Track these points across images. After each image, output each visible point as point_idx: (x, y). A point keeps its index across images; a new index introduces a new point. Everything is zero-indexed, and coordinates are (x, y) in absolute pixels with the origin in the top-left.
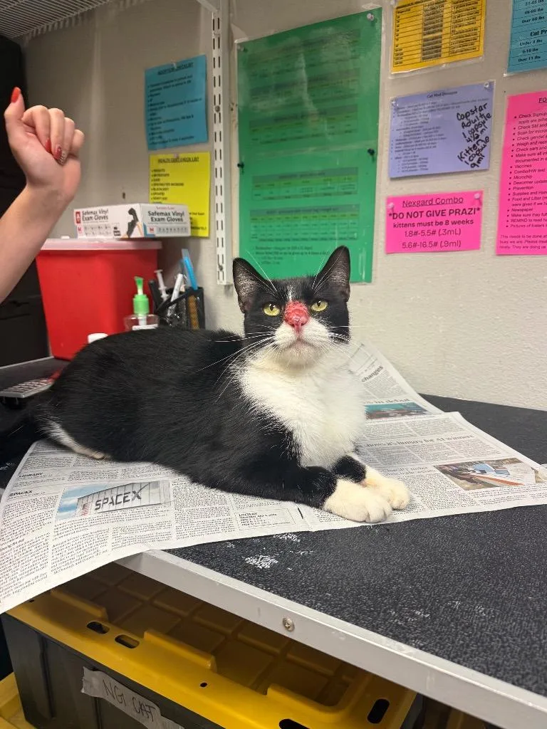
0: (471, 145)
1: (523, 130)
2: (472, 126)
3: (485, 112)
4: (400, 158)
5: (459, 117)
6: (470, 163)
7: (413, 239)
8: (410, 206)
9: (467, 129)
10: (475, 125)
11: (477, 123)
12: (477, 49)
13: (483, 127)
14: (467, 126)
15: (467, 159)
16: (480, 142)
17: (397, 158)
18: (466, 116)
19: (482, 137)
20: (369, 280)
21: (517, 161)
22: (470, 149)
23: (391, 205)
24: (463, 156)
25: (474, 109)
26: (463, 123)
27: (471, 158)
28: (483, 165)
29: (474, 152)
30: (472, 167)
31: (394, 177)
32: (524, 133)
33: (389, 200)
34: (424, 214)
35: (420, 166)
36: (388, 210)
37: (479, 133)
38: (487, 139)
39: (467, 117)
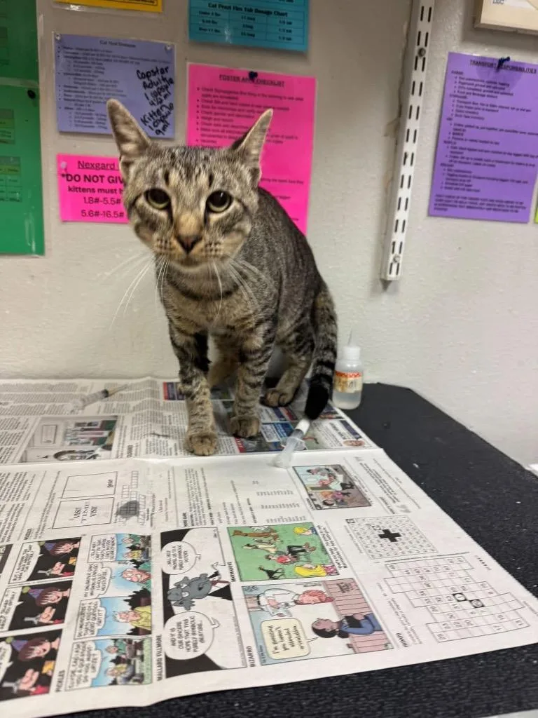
0: (155, 109)
1: (205, 104)
2: (155, 88)
3: (167, 76)
4: (71, 109)
5: (140, 75)
6: (155, 129)
7: (94, 207)
8: (87, 168)
9: (148, 91)
10: (158, 88)
11: (159, 86)
12: (155, 3)
13: (166, 92)
14: (149, 87)
15: (151, 123)
16: (164, 108)
17: (67, 108)
18: (147, 75)
19: (166, 102)
20: (41, 251)
21: (203, 135)
22: (154, 114)
23: (63, 165)
24: (147, 120)
25: (155, 70)
26: (144, 83)
27: (156, 124)
28: (168, 134)
29: (159, 117)
30: (157, 134)
31: (64, 130)
32: (208, 107)
33: (60, 158)
34: (105, 180)
35: (98, 123)
36: (60, 169)
37: (162, 98)
38: (171, 107)
39: (148, 77)
